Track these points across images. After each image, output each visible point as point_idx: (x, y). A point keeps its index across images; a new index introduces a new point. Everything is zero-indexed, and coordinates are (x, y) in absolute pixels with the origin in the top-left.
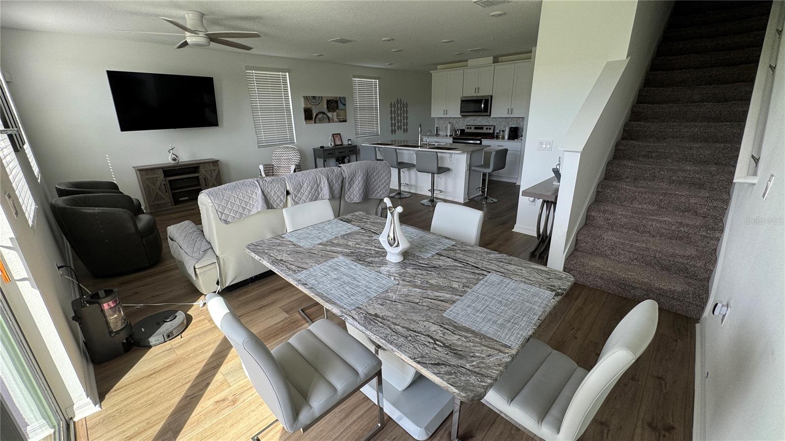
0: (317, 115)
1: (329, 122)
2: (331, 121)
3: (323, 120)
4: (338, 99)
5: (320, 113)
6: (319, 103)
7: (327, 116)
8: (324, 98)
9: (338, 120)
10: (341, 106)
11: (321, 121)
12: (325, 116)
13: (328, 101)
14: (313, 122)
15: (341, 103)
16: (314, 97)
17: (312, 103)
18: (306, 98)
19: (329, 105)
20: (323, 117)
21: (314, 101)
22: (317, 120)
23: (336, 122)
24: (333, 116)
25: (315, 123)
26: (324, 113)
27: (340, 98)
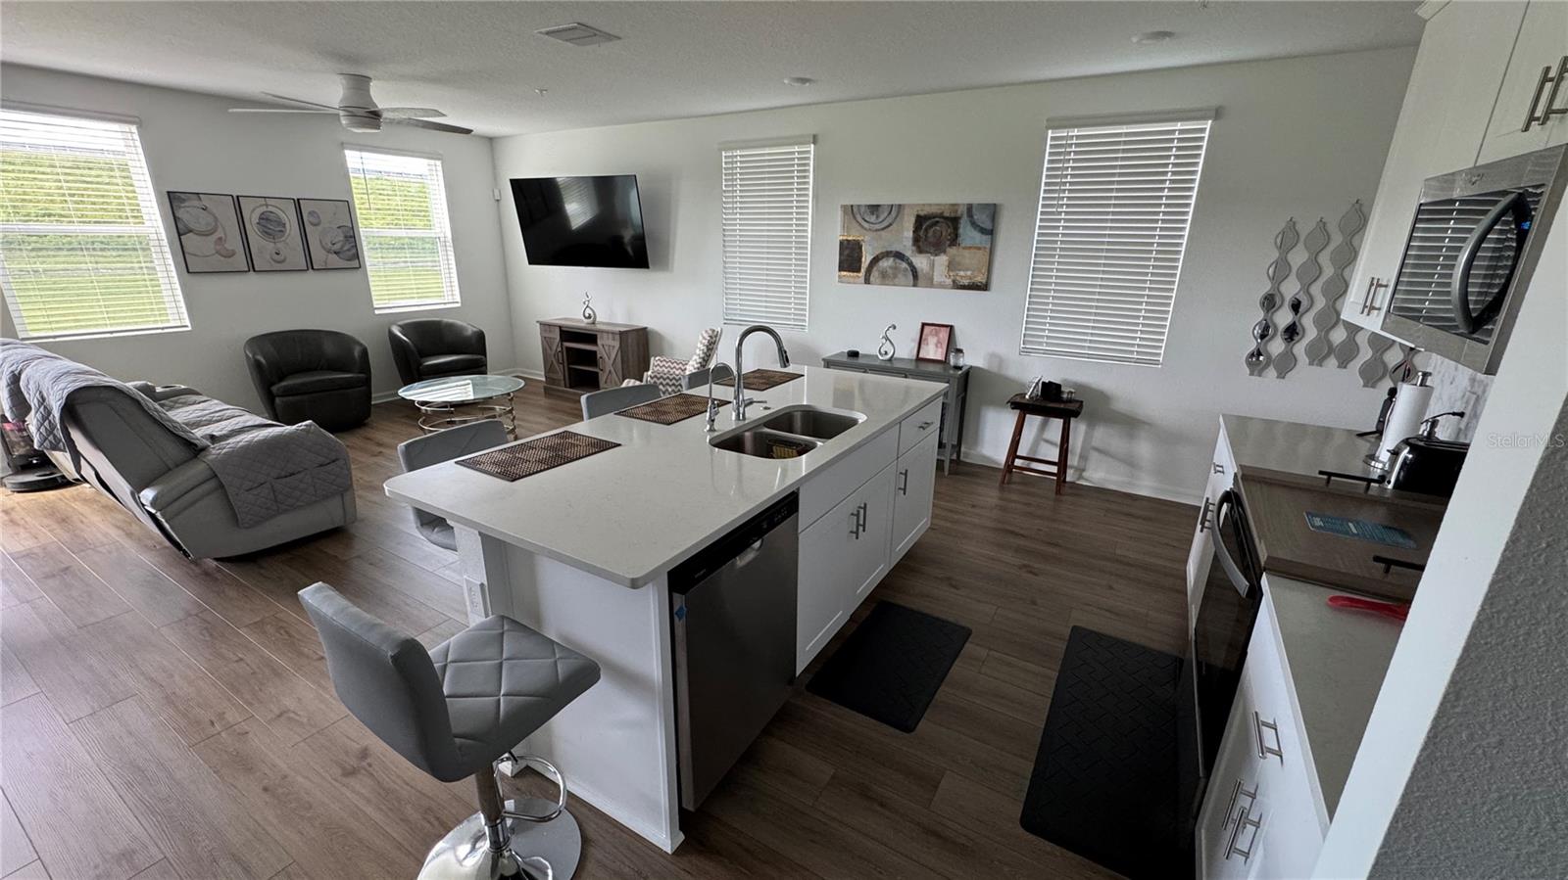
0: (875, 260)
1: (915, 285)
2: (921, 281)
3: (895, 276)
4: (962, 210)
5: (887, 254)
6: (890, 225)
7: (911, 264)
8: (907, 211)
9: (949, 281)
10: (968, 235)
11: (886, 278)
12: (904, 265)
13: (920, 220)
14: (862, 280)
15: (974, 224)
16: (874, 209)
17: (866, 225)
18: (850, 211)
19: (921, 233)
20: (895, 268)
21: (873, 219)
22: (875, 273)
23: (942, 286)
24: (932, 266)
25: (867, 281)
26: (899, 256)
27: (970, 207)
